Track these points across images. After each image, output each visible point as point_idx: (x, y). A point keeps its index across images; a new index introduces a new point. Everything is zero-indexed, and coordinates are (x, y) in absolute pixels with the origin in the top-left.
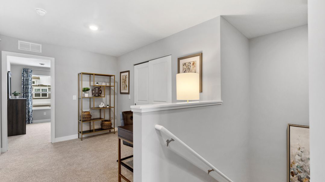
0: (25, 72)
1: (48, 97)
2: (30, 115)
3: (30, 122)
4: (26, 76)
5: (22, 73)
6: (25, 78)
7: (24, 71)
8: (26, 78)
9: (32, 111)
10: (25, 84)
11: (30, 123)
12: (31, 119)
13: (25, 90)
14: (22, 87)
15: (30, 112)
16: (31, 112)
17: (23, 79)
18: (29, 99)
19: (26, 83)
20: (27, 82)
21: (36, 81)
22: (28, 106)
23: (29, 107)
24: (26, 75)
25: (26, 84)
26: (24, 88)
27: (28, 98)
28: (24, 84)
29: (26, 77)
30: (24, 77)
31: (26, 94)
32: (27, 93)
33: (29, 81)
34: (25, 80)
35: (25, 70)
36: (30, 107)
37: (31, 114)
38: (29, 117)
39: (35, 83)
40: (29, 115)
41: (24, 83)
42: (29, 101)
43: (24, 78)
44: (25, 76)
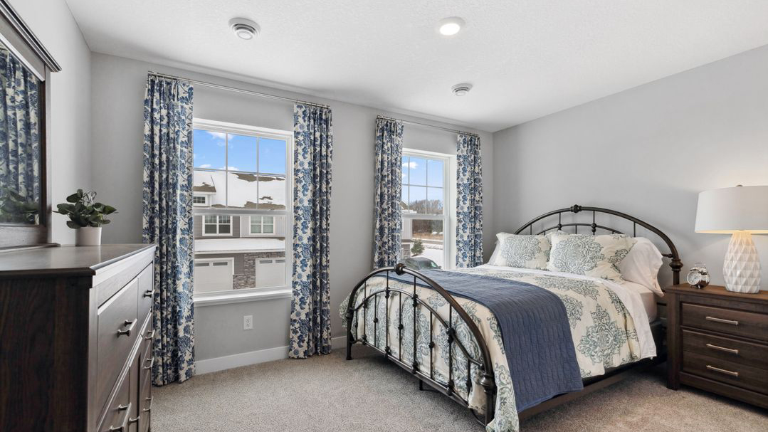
0: (157, 95)
1: (231, 234)
2: (181, 334)
3: (182, 374)
4: (162, 118)
5: (146, 101)
6: (157, 129)
7: (152, 91)
8: (164, 130)
9: (192, 310)
10: (157, 161)
11: (183, 378)
12: (187, 357)
13: (157, 198)
14: (146, 179)
15: (183, 321)
16: (189, 318)
17: (147, 132)
18: (178, 244)
19: (164, 156)
20: (168, 152)
21: (209, 195)
22: (174, 283)
23: (175, 291)
24: (164, 112)
25: (161, 162)
26: (151, 183)
27: (174, 237)
28: (153, 164)
29: (165, 122)
30: (152, 122)
31: (161, 219)
32: (169, 210)
33: (179, 147)
34: (157, 139)
35: (161, 85)
36: (180, 289)
37: (186, 330)
38: (176, 342)
39: (206, 200)
40: (176, 334)
41: (153, 156)
42: (175, 255)
43: (152, 130)
44: (156, 115)
